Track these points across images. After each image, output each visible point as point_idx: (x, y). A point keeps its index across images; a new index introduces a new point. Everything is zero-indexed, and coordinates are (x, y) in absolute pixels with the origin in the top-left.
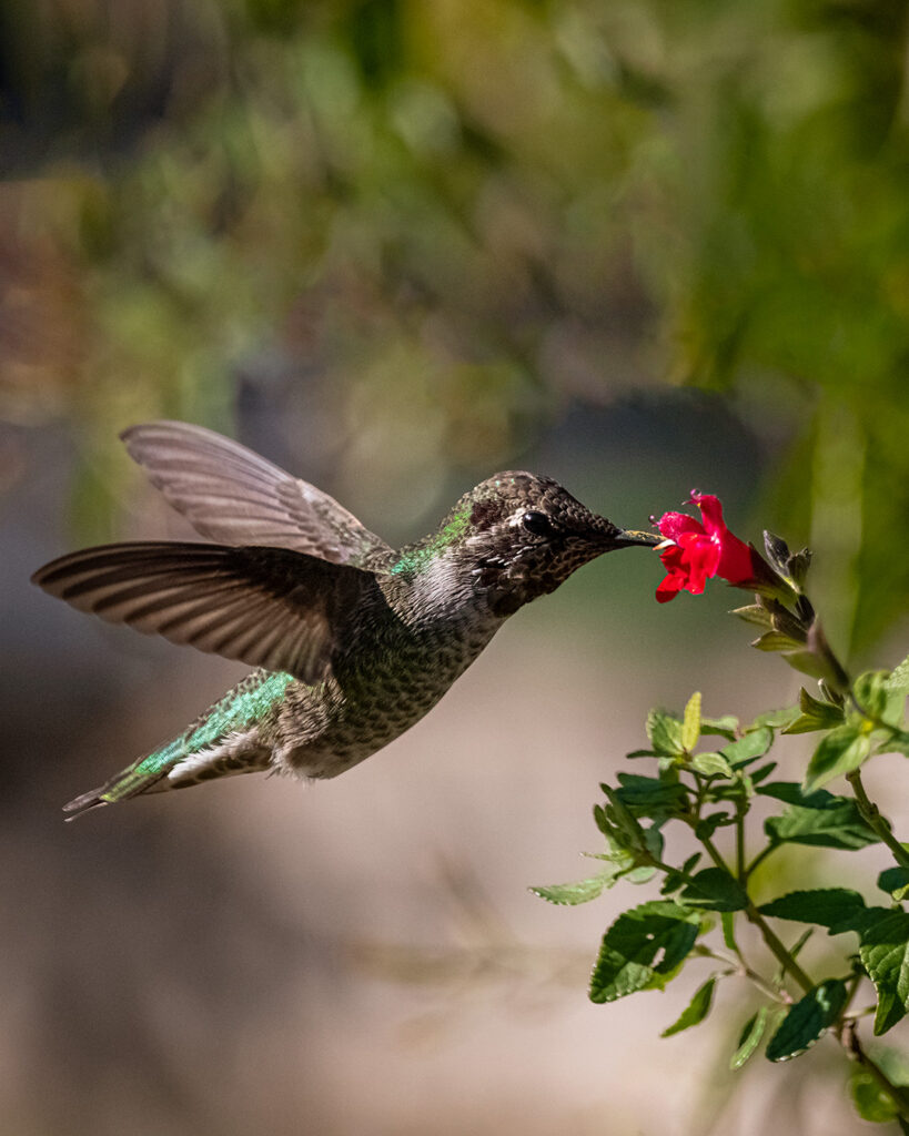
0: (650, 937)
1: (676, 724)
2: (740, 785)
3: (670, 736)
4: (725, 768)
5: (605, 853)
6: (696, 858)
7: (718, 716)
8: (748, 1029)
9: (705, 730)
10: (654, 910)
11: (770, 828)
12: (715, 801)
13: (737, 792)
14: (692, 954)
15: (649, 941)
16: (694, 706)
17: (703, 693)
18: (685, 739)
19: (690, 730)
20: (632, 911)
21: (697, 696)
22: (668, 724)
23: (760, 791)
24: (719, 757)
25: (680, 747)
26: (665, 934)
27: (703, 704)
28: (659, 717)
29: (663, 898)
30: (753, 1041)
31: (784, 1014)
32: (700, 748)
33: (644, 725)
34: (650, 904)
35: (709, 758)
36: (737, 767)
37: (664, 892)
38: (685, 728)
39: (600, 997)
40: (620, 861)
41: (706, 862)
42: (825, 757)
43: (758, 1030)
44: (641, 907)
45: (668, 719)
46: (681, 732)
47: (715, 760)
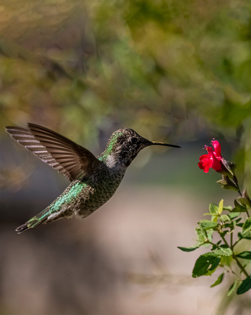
0: (208, 261)
1: (217, 207)
2: (232, 223)
3: (215, 210)
4: (228, 219)
5: (197, 239)
6: (220, 242)
7: (227, 206)
8: (232, 287)
9: (224, 209)
10: (209, 254)
11: (239, 235)
12: (225, 227)
13: (231, 226)
14: (218, 266)
15: (207, 262)
16: (221, 202)
17: (224, 200)
18: (219, 211)
19: (220, 209)
20: (203, 255)
21: (222, 201)
22: (215, 207)
23: (237, 225)
24: (227, 216)
25: (217, 213)
26: (212, 261)
27: (224, 203)
28: (213, 205)
29: (211, 251)
30: (233, 289)
31: (241, 282)
32: (223, 213)
33: (209, 207)
34: (208, 253)
35: (225, 216)
36: (232, 219)
37: (212, 250)
38: (219, 209)
39: (195, 276)
40: (201, 242)
41: (223, 243)
42: (247, 225)
43: (235, 287)
44: (206, 254)
45: (215, 206)
46: (218, 209)
47: (226, 217)
